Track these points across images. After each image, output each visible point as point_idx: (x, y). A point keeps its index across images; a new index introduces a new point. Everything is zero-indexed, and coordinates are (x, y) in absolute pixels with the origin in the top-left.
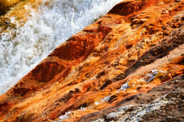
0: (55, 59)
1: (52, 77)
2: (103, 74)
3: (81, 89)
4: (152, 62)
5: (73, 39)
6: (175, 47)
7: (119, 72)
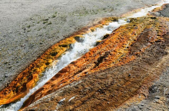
0: (59, 73)
1: (59, 77)
2: (69, 76)
3: (65, 79)
4: (79, 73)
5: (63, 69)
6: (83, 70)
7: (72, 75)
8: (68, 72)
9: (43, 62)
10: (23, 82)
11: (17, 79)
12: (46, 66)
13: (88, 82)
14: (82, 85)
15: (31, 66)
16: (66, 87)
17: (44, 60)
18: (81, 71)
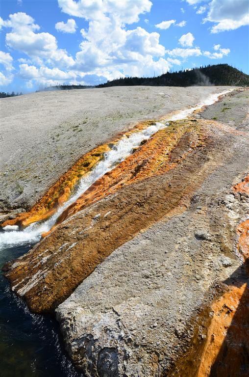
0: (93, 186)
1: (92, 190)
2: (104, 189)
3: (99, 192)
4: (114, 185)
5: (97, 181)
6: (119, 182)
7: (107, 188)
8: (102, 184)
9: (75, 175)
10: (55, 197)
11: (48, 194)
12: (78, 179)
13: (125, 194)
14: (118, 199)
15: (62, 179)
16: (100, 201)
17: (76, 172)
18: (116, 183)
